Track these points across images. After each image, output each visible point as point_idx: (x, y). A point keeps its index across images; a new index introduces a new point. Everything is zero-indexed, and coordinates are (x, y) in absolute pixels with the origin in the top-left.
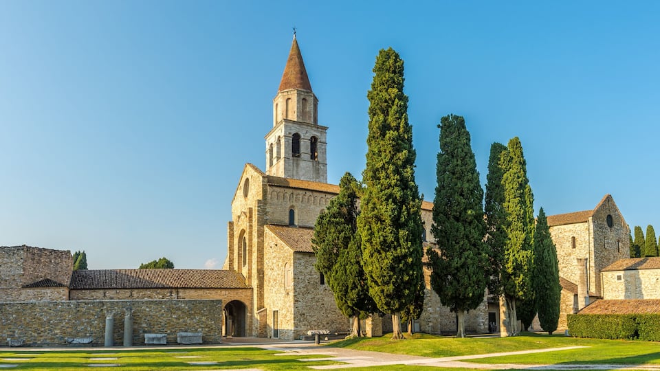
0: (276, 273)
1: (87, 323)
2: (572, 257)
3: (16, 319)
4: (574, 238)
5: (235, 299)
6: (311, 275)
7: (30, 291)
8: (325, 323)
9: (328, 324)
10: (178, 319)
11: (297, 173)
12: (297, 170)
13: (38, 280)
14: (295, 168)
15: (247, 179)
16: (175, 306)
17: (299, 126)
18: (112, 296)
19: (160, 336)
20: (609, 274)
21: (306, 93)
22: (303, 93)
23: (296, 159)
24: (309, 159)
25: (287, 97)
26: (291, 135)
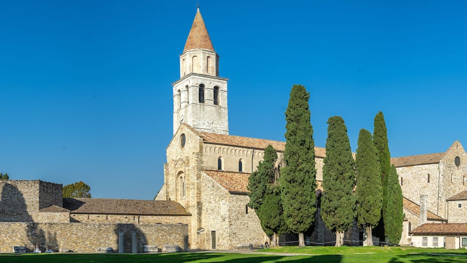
0: (213, 206)
2: (426, 189)
4: (429, 174)
6: (240, 208)
7: (44, 214)
8: (249, 239)
9: (250, 239)
10: (162, 236)
11: (204, 116)
12: (203, 114)
14: (202, 112)
15: (183, 135)
16: (160, 228)
17: (204, 78)
18: (93, 219)
19: (153, 247)
20: (453, 203)
21: (210, 53)
22: (207, 52)
23: (201, 103)
24: (213, 104)
25: (193, 55)
26: (198, 86)
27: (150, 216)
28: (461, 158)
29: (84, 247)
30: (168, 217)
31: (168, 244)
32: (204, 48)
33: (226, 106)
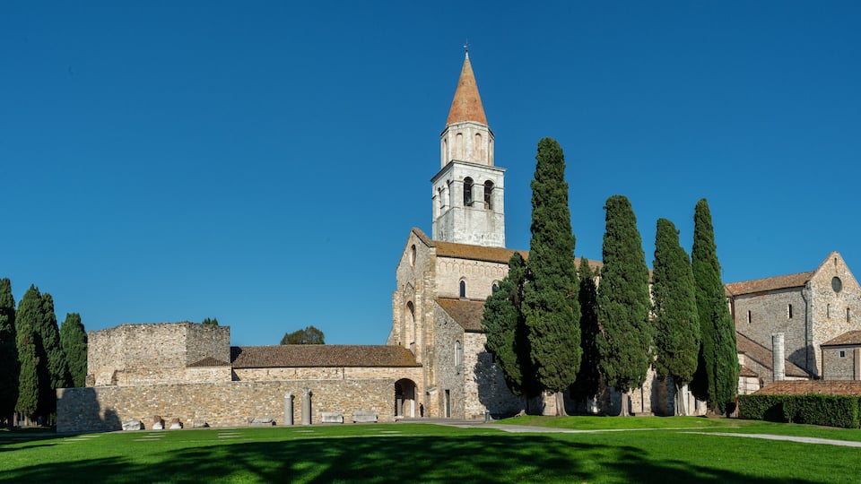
0: (446, 350)
1: (266, 402)
2: (788, 328)
3: (195, 400)
4: (791, 305)
5: (404, 377)
7: (195, 371)
10: (352, 398)
11: (470, 225)
12: (469, 223)
13: (199, 359)
14: (467, 220)
15: (413, 247)
16: (349, 386)
17: (470, 167)
18: (276, 375)
19: (336, 415)
20: (831, 351)
21: (480, 128)
22: (476, 127)
23: (468, 208)
24: (483, 209)
25: (457, 132)
26: (462, 180)
27: (360, 369)
28: (841, 278)
29: (231, 419)
30: (387, 369)
31: (360, 410)
32: (472, 120)
33: (502, 212)
